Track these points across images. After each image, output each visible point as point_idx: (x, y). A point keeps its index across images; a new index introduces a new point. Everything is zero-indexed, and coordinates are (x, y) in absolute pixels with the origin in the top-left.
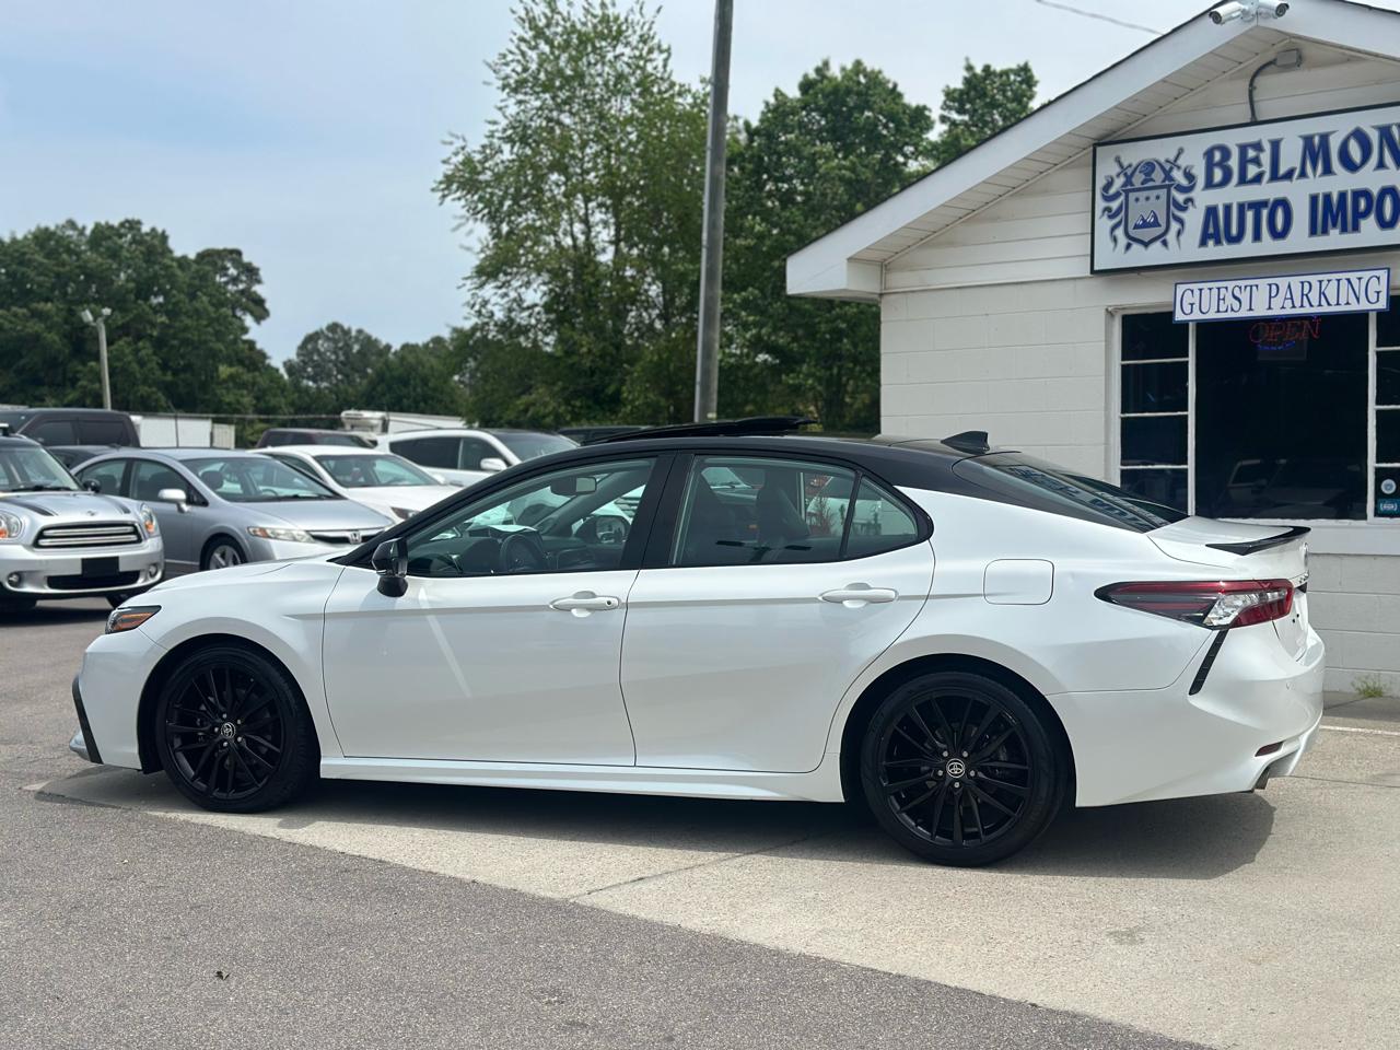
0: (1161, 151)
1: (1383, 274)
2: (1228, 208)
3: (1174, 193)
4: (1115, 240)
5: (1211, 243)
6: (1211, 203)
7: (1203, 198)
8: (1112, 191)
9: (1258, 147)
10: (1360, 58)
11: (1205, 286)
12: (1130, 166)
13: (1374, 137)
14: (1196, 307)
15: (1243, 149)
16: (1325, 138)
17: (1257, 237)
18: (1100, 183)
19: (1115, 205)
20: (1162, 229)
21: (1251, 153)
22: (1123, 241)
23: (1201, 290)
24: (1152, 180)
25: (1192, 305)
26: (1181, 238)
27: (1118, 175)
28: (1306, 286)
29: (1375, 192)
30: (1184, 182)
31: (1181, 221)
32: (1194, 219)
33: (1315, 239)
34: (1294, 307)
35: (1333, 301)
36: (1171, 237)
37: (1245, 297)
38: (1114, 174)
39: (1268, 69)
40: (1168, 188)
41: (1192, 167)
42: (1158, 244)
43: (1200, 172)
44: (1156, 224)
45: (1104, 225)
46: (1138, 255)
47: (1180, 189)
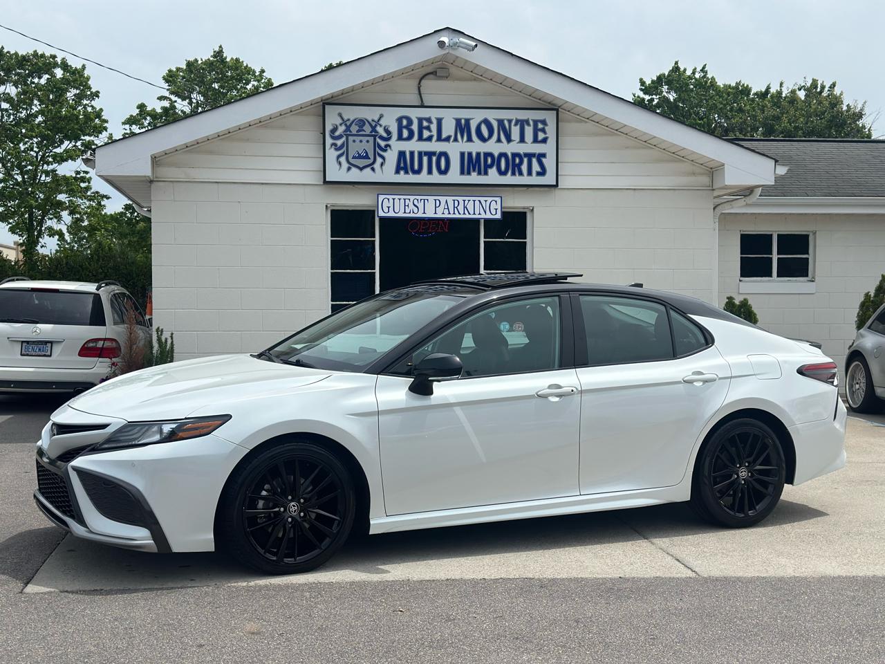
0: (370, 114)
1: (498, 200)
2: (412, 153)
3: (378, 140)
4: (340, 164)
5: (402, 172)
6: (402, 149)
7: (397, 146)
8: (337, 134)
9: (429, 120)
10: (482, 80)
11: (397, 197)
12: (349, 120)
13: (495, 125)
14: (391, 209)
15: (420, 120)
16: (467, 121)
17: (430, 172)
18: (329, 128)
19: (339, 142)
20: (371, 161)
21: (425, 124)
22: (345, 165)
23: (394, 199)
24: (364, 131)
25: (389, 207)
26: (384, 167)
28: (456, 202)
29: (496, 155)
30: (385, 135)
31: (383, 158)
32: (391, 157)
33: (463, 177)
34: (449, 213)
35: (472, 212)
36: (377, 166)
37: (421, 205)
39: (427, 77)
40: (375, 137)
41: (389, 126)
42: (368, 170)
43: (394, 129)
44: (367, 157)
45: (331, 154)
46: (356, 175)
47: (382, 138)
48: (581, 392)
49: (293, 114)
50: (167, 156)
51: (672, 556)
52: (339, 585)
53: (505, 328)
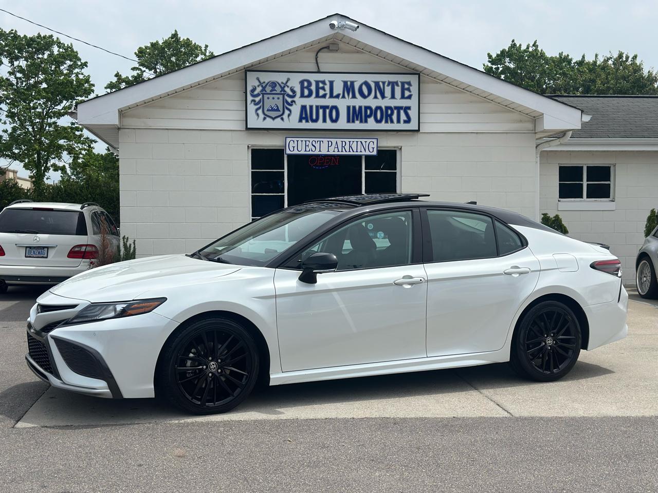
0: (280, 78)
1: (375, 141)
2: (311, 107)
3: (286, 97)
4: (258, 115)
5: (304, 121)
6: (304, 104)
7: (300, 101)
8: (256, 93)
9: (324, 82)
10: (363, 52)
11: (300, 139)
12: (264, 83)
13: (373, 85)
14: (296, 148)
15: (317, 82)
16: (352, 83)
17: (324, 121)
18: (249, 88)
19: (257, 99)
20: (281, 113)
21: (321, 85)
22: (261, 116)
23: (298, 141)
24: (275, 90)
25: (294, 147)
26: (290, 117)
27: (258, 86)
28: (344, 143)
29: (374, 108)
30: (291, 93)
31: (290, 110)
32: (296, 110)
33: (349, 124)
34: (338, 151)
35: (355, 150)
36: (285, 116)
37: (317, 145)
38: (256, 85)
39: (323, 50)
40: (283, 95)
41: (294, 87)
42: (279, 119)
43: (298, 89)
44: (278, 110)
45: (252, 108)
46: (269, 124)
47: (289, 96)
48: (428, 281)
49: (224, 79)
50: (130, 110)
51: (494, 402)
52: (246, 422)
53: (380, 235)
